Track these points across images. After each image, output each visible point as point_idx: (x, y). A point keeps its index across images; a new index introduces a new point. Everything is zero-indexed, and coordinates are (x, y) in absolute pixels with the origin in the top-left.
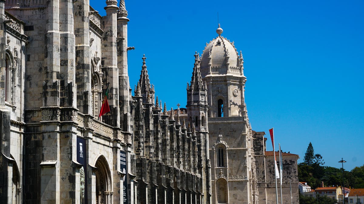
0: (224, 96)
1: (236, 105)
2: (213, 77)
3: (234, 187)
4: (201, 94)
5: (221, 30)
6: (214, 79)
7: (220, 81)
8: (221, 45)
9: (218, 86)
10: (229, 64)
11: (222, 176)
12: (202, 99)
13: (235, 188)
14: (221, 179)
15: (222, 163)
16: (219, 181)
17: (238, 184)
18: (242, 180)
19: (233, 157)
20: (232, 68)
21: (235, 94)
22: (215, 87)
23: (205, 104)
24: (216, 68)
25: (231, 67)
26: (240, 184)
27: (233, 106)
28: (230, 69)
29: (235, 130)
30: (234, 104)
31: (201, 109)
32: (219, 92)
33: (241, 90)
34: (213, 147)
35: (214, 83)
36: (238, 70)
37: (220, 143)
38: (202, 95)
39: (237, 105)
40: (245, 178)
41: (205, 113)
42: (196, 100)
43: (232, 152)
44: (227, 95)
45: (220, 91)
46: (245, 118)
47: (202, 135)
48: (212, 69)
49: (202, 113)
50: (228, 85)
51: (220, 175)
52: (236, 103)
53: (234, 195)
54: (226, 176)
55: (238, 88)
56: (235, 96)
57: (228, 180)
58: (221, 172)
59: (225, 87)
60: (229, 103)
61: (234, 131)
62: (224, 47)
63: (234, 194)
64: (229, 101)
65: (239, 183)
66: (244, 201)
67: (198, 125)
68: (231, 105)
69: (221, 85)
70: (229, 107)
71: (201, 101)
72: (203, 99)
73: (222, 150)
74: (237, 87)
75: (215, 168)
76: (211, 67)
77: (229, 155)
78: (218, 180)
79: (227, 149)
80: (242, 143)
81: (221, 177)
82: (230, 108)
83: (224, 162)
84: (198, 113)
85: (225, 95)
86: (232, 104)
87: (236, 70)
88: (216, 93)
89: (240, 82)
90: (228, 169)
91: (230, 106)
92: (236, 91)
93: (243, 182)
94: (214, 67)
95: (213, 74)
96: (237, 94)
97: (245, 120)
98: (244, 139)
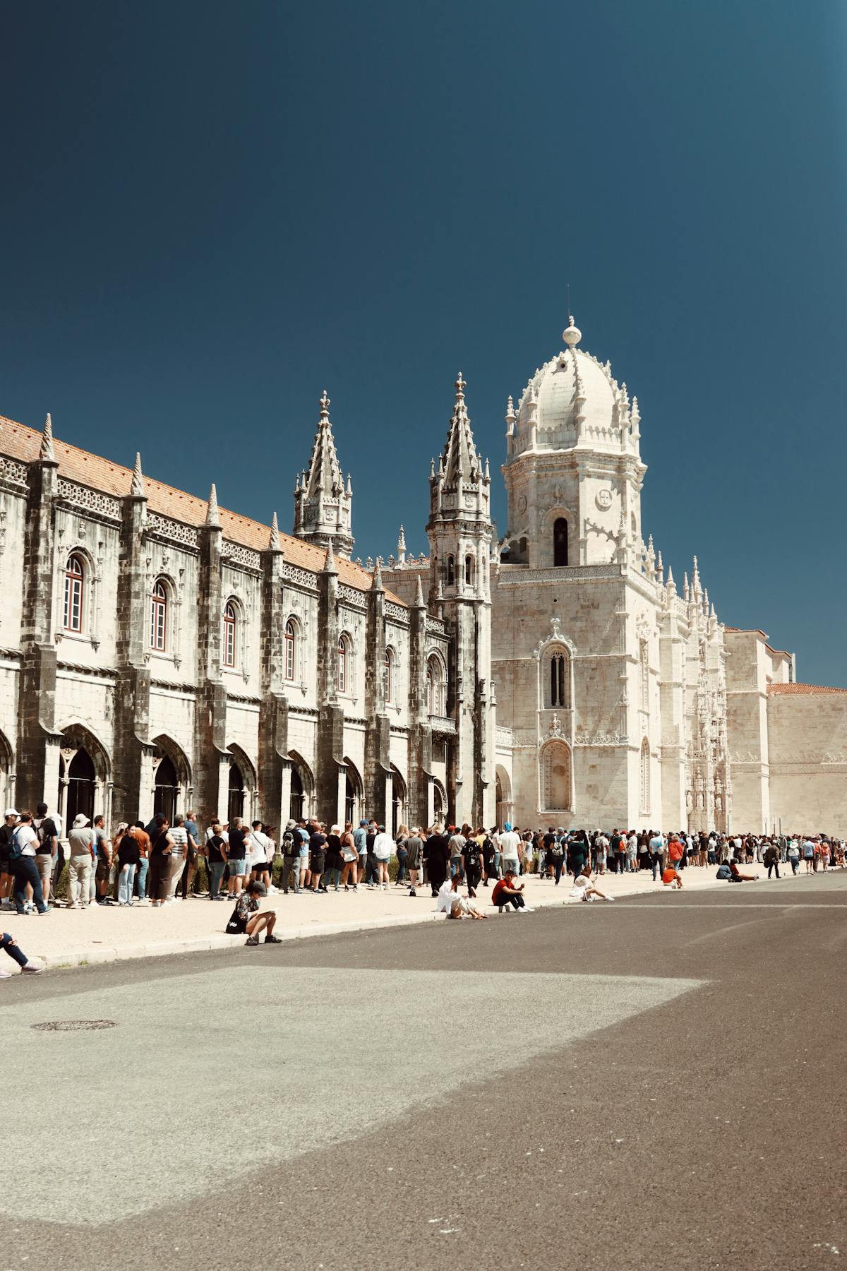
0: (569, 508)
1: (599, 531)
2: (540, 457)
3: (591, 764)
4: (464, 492)
5: (575, 333)
6: (542, 463)
7: (560, 468)
8: (568, 369)
9: (554, 481)
10: (583, 419)
11: (557, 735)
12: (468, 504)
13: (594, 767)
14: (555, 741)
15: (558, 697)
16: (549, 747)
17: (600, 756)
18: (612, 744)
19: (588, 680)
20: (594, 429)
21: (601, 502)
22: (546, 483)
23: (477, 518)
24: (547, 433)
25: (591, 427)
26: (607, 756)
27: (592, 536)
28: (588, 432)
29: (596, 604)
30: (595, 529)
31: (465, 533)
32: (555, 497)
33: (622, 492)
34: (535, 652)
35: (544, 473)
36: (614, 436)
37: (553, 639)
38: (468, 492)
39: (604, 532)
40: (621, 739)
41: (477, 544)
42: (451, 508)
43: (586, 665)
44: (578, 507)
45: (557, 495)
46: (625, 568)
47: (462, 607)
48: (539, 436)
49: (468, 546)
50: (580, 477)
51: (551, 731)
52: (602, 528)
53: (590, 786)
54: (568, 732)
55: (612, 489)
56: (602, 508)
57: (573, 745)
58: (555, 721)
59: (571, 483)
60: (582, 527)
61: (593, 604)
62: (575, 374)
63: (590, 783)
64: (582, 523)
65: (604, 755)
66: (618, 806)
67: (455, 580)
68: (586, 532)
69: (562, 479)
70: (582, 536)
71: (464, 511)
72: (471, 504)
73: (562, 660)
74: (607, 484)
75: (539, 710)
76: (534, 429)
77: (579, 673)
78: (545, 746)
79: (572, 657)
80: (615, 639)
81: (553, 737)
82: (585, 542)
83: (567, 693)
84: (455, 547)
85: (573, 504)
86: (590, 530)
87: (607, 435)
88: (548, 500)
89: (620, 469)
90: (573, 714)
91: (586, 536)
92: (607, 494)
93: (616, 750)
94: (542, 429)
95: (539, 448)
96: (608, 502)
97: (623, 572)
98: (621, 629)
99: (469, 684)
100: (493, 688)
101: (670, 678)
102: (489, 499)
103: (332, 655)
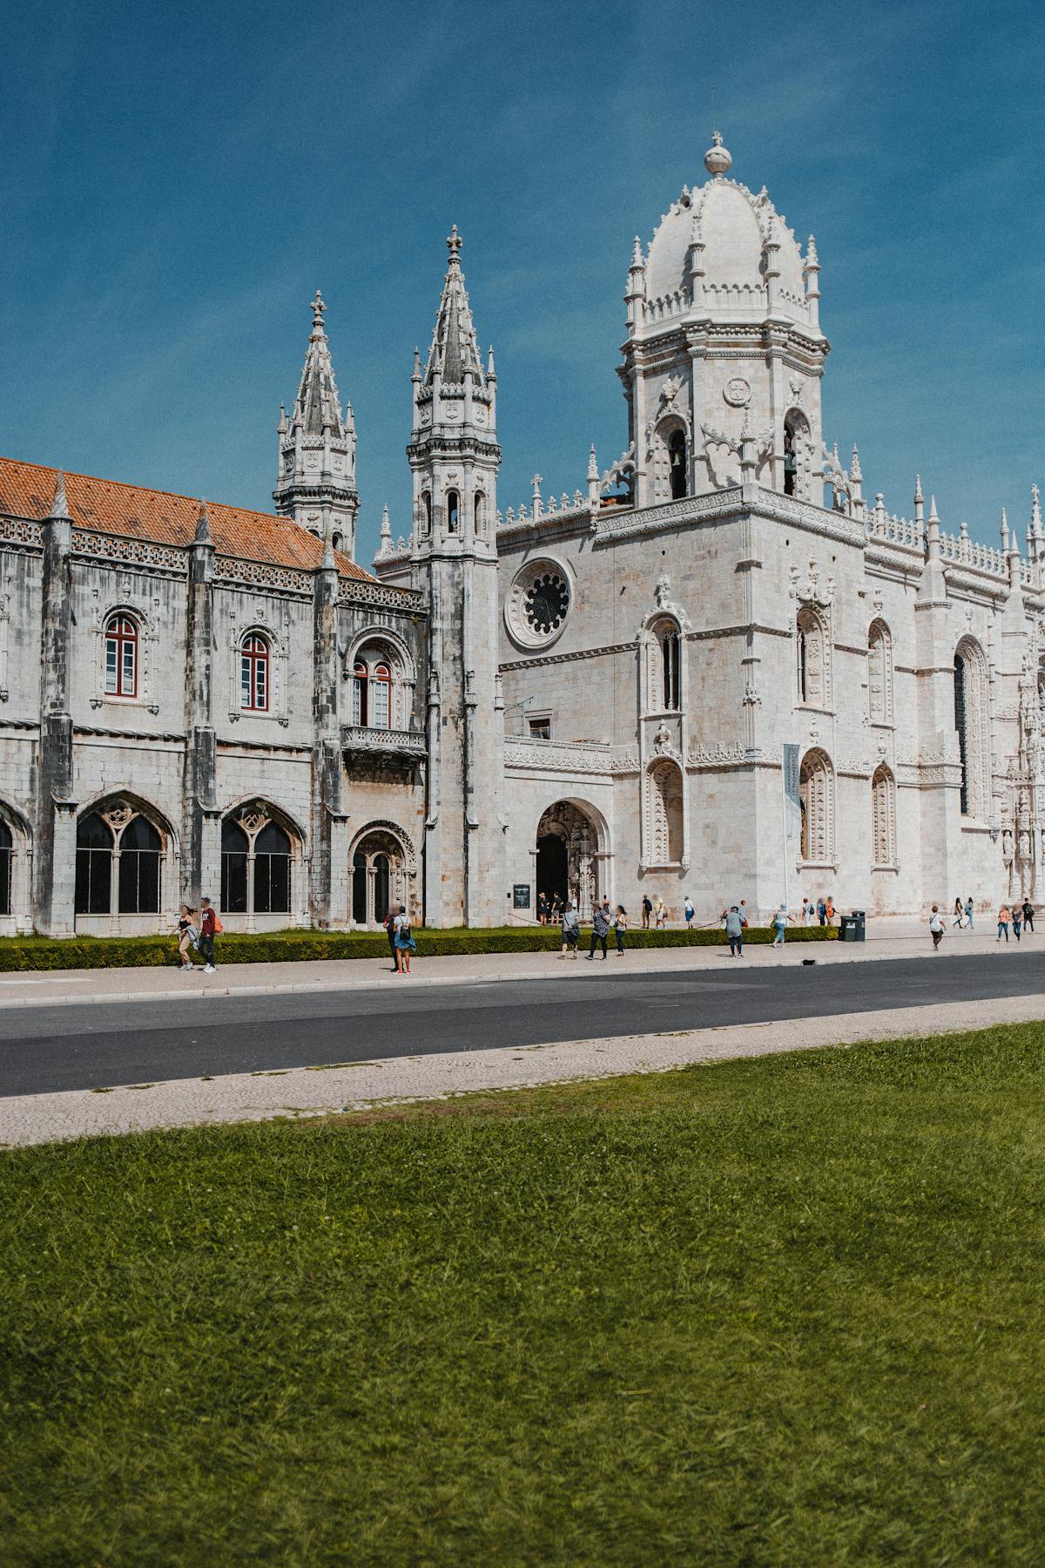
7: (671, 354)
8: (693, 207)
13: (711, 796)
15: (671, 695)
17: (720, 780)
18: (736, 761)
20: (719, 288)
24: (658, 307)
25: (713, 286)
26: (729, 780)
28: (711, 294)
29: (713, 550)
31: (445, 457)
33: (770, 378)
34: (639, 631)
35: (651, 367)
36: (753, 295)
37: (659, 610)
43: (701, 645)
45: (669, 395)
46: (750, 490)
48: (647, 314)
49: (450, 477)
50: (695, 363)
51: (658, 746)
53: (708, 827)
55: (754, 374)
56: (734, 407)
58: (663, 731)
60: (697, 439)
61: (710, 553)
63: (706, 821)
64: (697, 432)
65: (725, 778)
68: (705, 446)
69: (675, 370)
70: (696, 454)
73: (676, 641)
74: (745, 369)
75: (643, 717)
76: (638, 303)
77: (693, 658)
78: (652, 768)
79: (683, 634)
80: (738, 601)
81: (661, 755)
82: (701, 460)
85: (688, 406)
86: (710, 442)
88: (659, 406)
89: (766, 344)
90: (684, 719)
91: (703, 450)
92: (742, 386)
93: (740, 769)
94: (650, 302)
95: (646, 330)
96: (744, 396)
97: (746, 498)
98: (746, 584)
99: (452, 680)
100: (499, 684)
101: (931, 661)
102: (493, 405)
103: (55, 640)
